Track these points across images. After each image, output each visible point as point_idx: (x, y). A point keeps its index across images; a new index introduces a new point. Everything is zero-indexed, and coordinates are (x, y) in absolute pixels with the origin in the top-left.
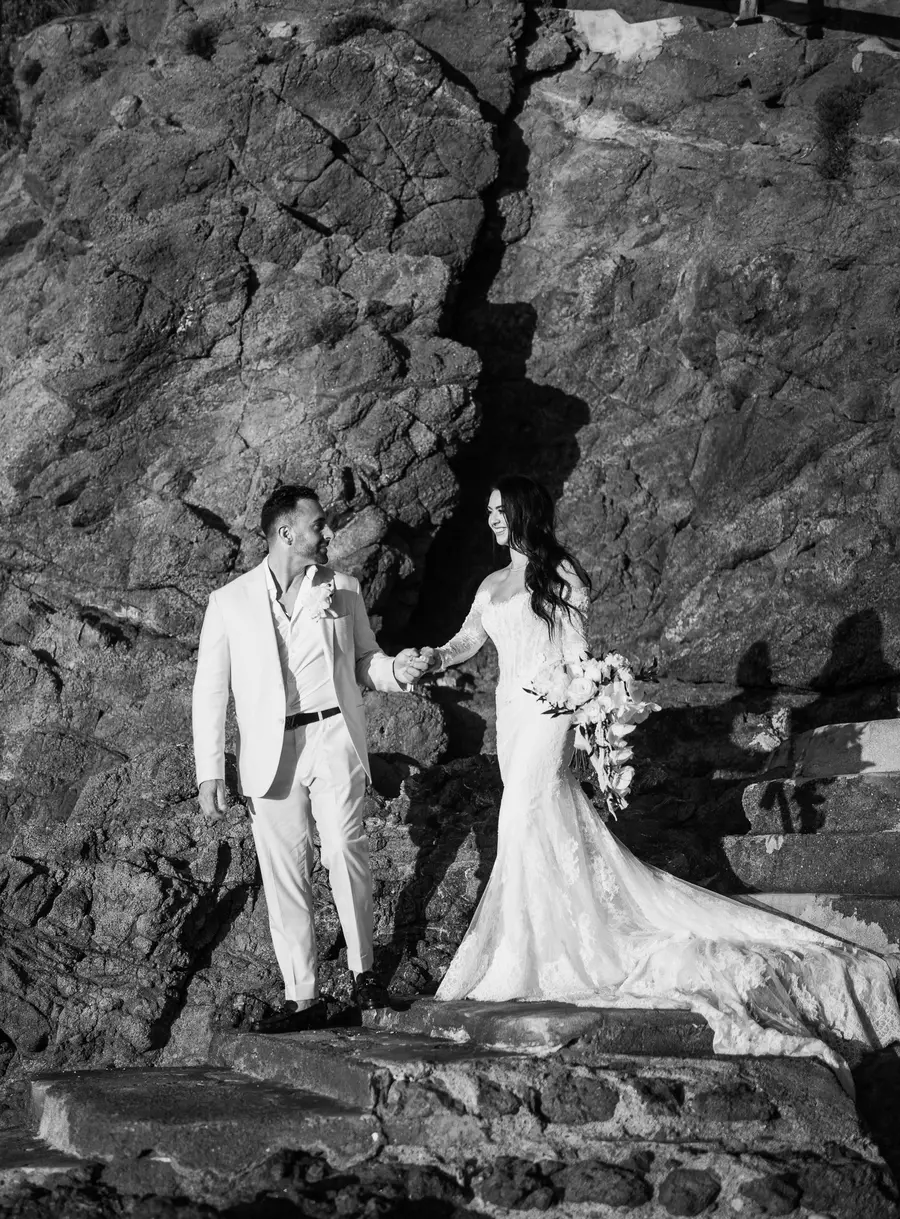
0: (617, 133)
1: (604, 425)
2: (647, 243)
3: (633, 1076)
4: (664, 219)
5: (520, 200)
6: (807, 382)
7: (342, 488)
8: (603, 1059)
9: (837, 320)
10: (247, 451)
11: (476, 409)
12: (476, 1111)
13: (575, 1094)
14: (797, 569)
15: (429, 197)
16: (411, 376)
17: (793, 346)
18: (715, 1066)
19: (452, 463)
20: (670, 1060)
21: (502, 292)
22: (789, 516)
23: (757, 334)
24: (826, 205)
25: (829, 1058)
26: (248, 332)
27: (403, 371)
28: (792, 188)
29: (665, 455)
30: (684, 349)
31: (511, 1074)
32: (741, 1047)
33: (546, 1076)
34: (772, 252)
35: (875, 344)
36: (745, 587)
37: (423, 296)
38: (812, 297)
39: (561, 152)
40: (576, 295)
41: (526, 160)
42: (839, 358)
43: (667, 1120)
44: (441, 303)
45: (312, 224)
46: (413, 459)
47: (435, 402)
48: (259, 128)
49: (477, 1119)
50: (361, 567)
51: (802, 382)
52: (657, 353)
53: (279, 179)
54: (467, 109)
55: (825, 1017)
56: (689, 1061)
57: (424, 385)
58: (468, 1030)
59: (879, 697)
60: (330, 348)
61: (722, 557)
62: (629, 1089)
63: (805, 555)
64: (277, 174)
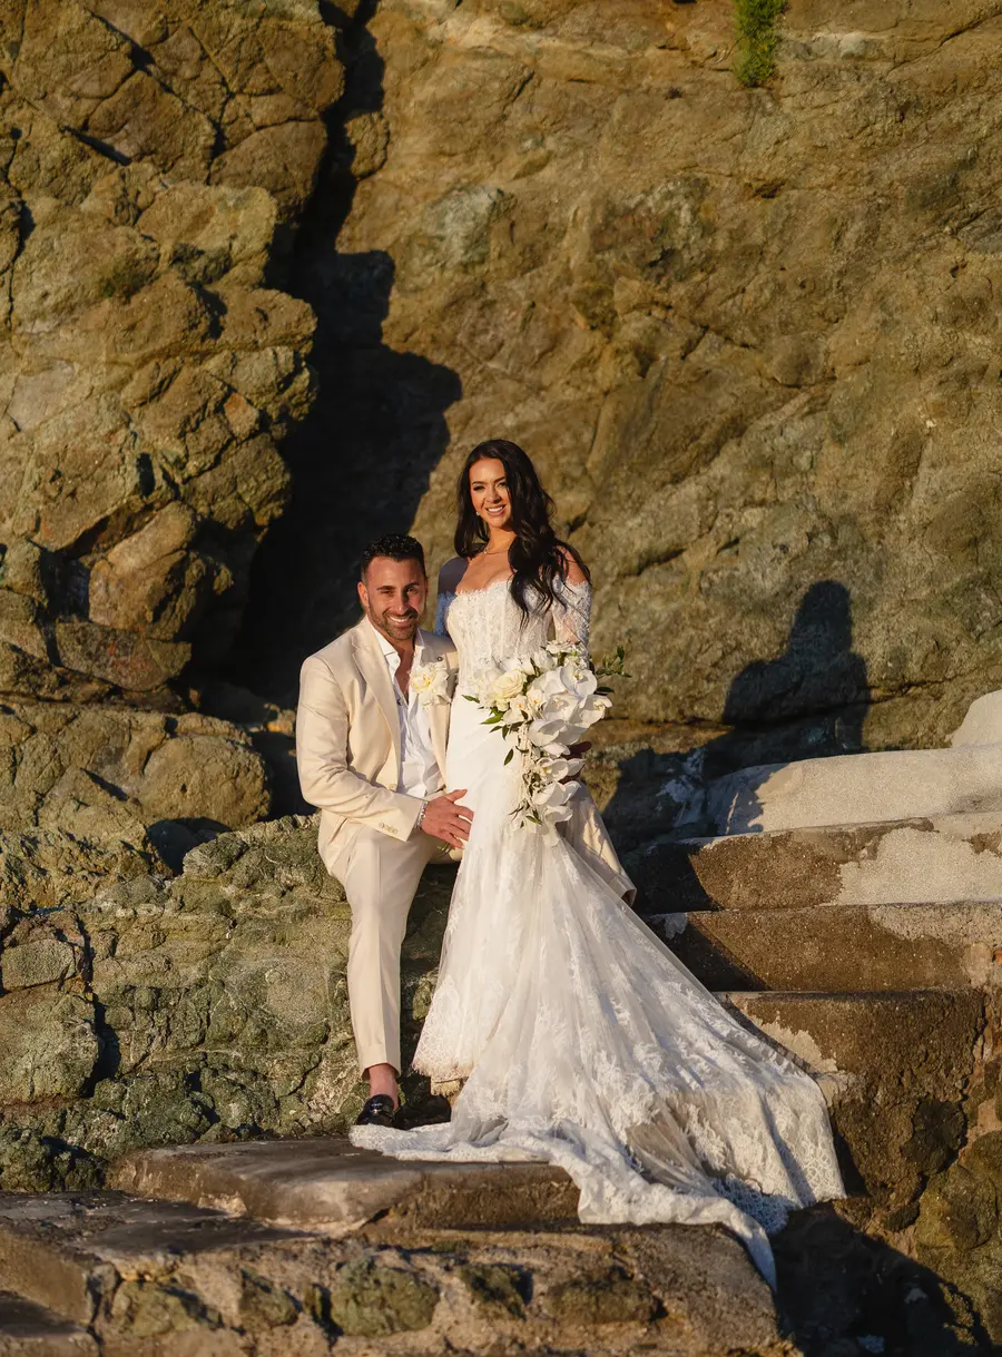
0: (492, 40)
1: (480, 401)
2: (530, 174)
3: (463, 1262)
4: (550, 143)
5: (373, 124)
6: (728, 339)
7: (137, 480)
8: (425, 1239)
9: (762, 260)
10: (18, 436)
11: (311, 377)
12: (237, 1323)
13: (378, 1293)
14: (716, 571)
15: (257, 119)
16: (226, 337)
17: (708, 293)
18: (578, 1242)
19: (281, 447)
20: (516, 1235)
21: (353, 239)
22: (706, 507)
23: (664, 279)
24: (746, 117)
25: (738, 1223)
26: (19, 285)
27: (215, 330)
28: (706, 99)
29: (556, 436)
30: (577, 303)
31: (290, 1266)
32: (617, 1212)
33: (339, 1266)
34: (681, 177)
35: (809, 286)
36: (651, 597)
37: (245, 238)
38: (730, 232)
39: (423, 65)
40: (442, 239)
41: (380, 76)
42: (765, 307)
43: (508, 1327)
44: (267, 246)
45: (107, 152)
46: (229, 442)
47: (257, 369)
48: (37, 31)
49: (236, 1334)
50: (161, 580)
51: (722, 339)
52: (543, 310)
53: (64, 95)
54: (303, 9)
55: (734, 1163)
56: (544, 1237)
57: (243, 347)
58: (245, 1199)
59: (820, 732)
60: (125, 303)
61: (625, 559)
62: (455, 1281)
63: (725, 553)
64: (60, 90)
